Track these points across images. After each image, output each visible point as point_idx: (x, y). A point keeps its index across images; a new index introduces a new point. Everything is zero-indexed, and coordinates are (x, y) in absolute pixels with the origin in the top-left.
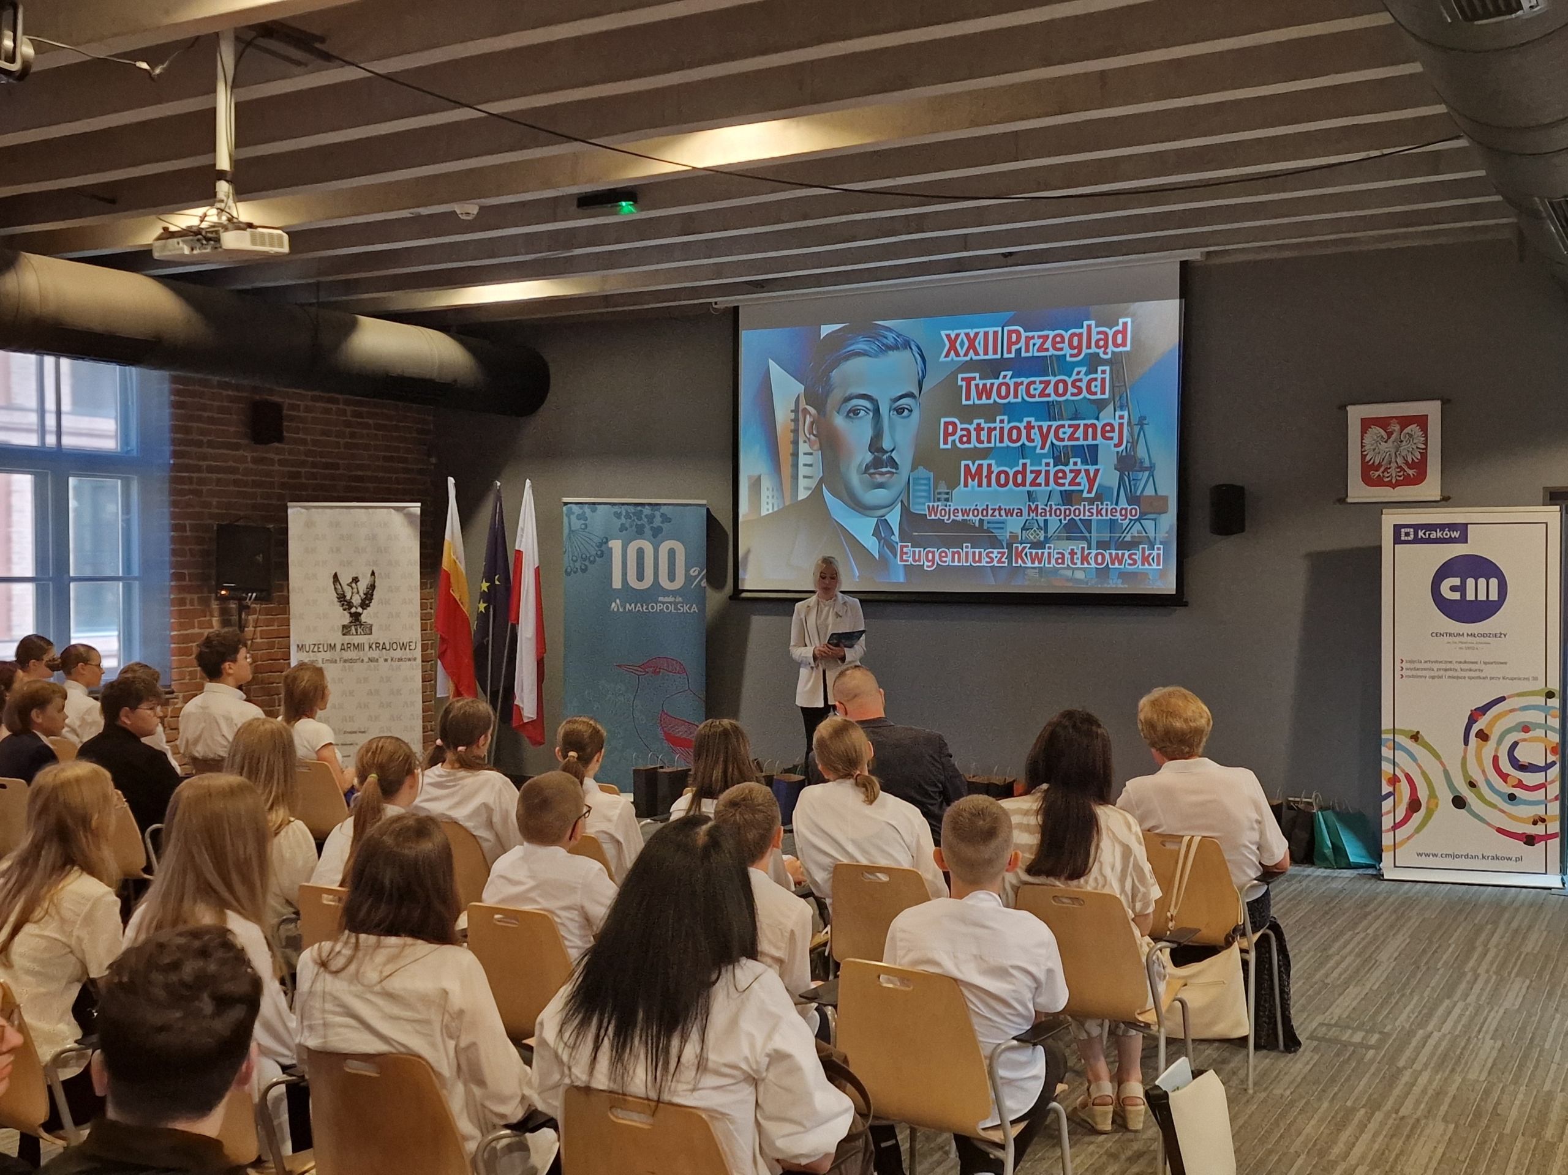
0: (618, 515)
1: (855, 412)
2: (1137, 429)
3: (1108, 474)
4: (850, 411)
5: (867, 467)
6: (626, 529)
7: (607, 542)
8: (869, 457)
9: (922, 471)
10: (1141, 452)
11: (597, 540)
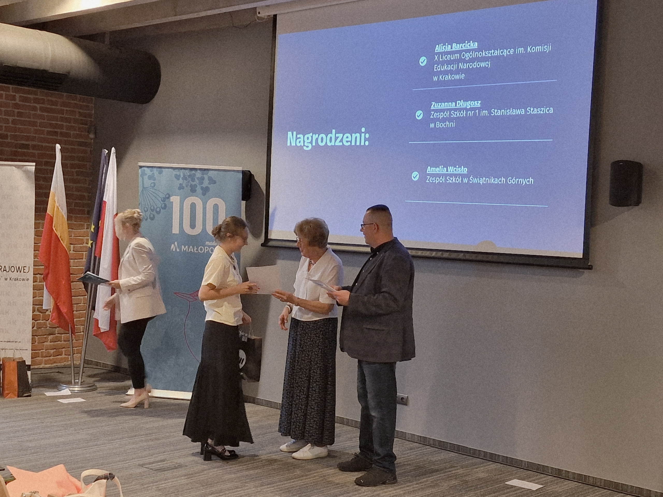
0: (177, 177)
6: (183, 188)
7: (169, 198)
11: (162, 196)
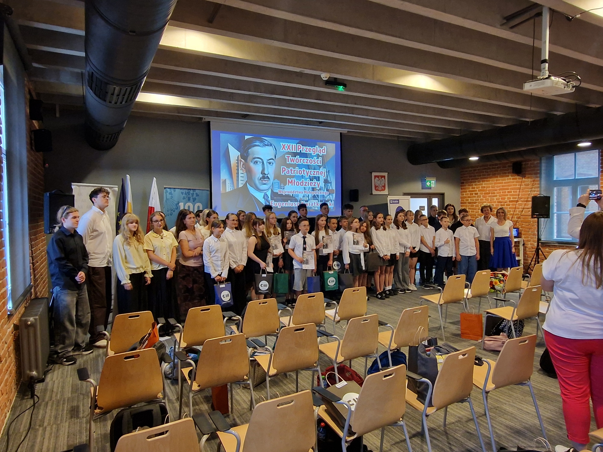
1: (256, 162)
2: (328, 173)
3: (322, 184)
4: (255, 162)
5: (261, 179)
8: (261, 176)
9: (276, 181)
10: (329, 179)
